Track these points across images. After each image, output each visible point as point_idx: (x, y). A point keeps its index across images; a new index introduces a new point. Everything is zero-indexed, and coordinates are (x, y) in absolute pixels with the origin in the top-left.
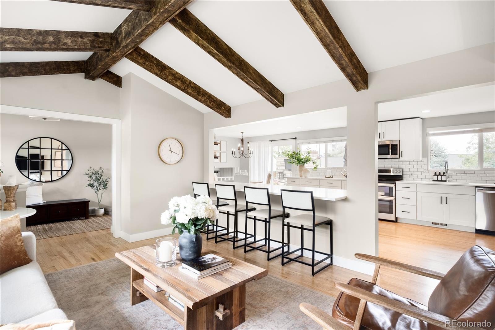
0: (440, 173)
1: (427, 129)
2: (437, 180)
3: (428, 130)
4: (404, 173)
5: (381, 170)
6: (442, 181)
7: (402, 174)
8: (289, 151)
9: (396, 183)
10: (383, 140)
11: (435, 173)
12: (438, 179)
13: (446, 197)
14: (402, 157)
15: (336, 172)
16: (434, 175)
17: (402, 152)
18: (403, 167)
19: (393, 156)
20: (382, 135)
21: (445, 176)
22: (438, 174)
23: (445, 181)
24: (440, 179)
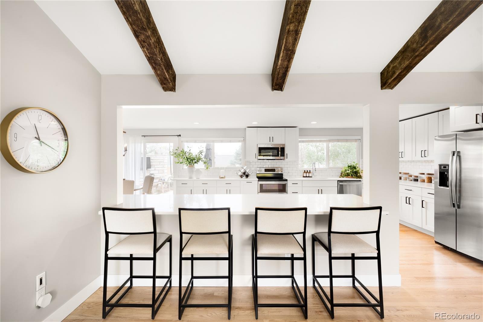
2: (306, 177)
4: (285, 171)
5: (267, 169)
6: (309, 177)
8: (177, 150)
10: (273, 143)
13: (322, 189)
14: (287, 158)
16: (304, 173)
17: (287, 154)
19: (282, 158)
20: (271, 139)
21: (311, 173)
22: (306, 172)
23: (311, 177)
24: (308, 175)
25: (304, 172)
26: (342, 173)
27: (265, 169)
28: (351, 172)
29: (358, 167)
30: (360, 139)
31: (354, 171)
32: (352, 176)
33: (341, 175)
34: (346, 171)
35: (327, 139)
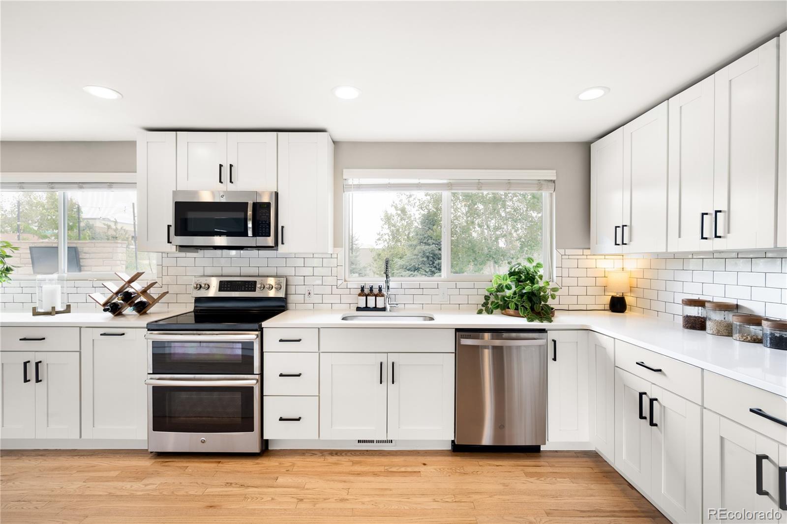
0: (371, 289)
1: (345, 170)
2: (367, 309)
3: (347, 173)
4: (292, 290)
5: (228, 282)
6: (375, 309)
7: (286, 294)
9: (261, 330)
10: (231, 187)
11: (362, 289)
12: (368, 306)
13: (393, 364)
14: (283, 243)
15: (74, 290)
16: (360, 295)
17: (283, 227)
18: (289, 272)
19: (261, 241)
20: (226, 172)
21: (383, 296)
22: (367, 291)
23: (384, 309)
24: (371, 304)
25: (359, 291)
26: (487, 298)
27: (221, 282)
28: (515, 293)
29: (541, 277)
30: (554, 181)
31: (524, 291)
32: (517, 309)
33: (485, 305)
34: (500, 289)
35: (445, 181)
